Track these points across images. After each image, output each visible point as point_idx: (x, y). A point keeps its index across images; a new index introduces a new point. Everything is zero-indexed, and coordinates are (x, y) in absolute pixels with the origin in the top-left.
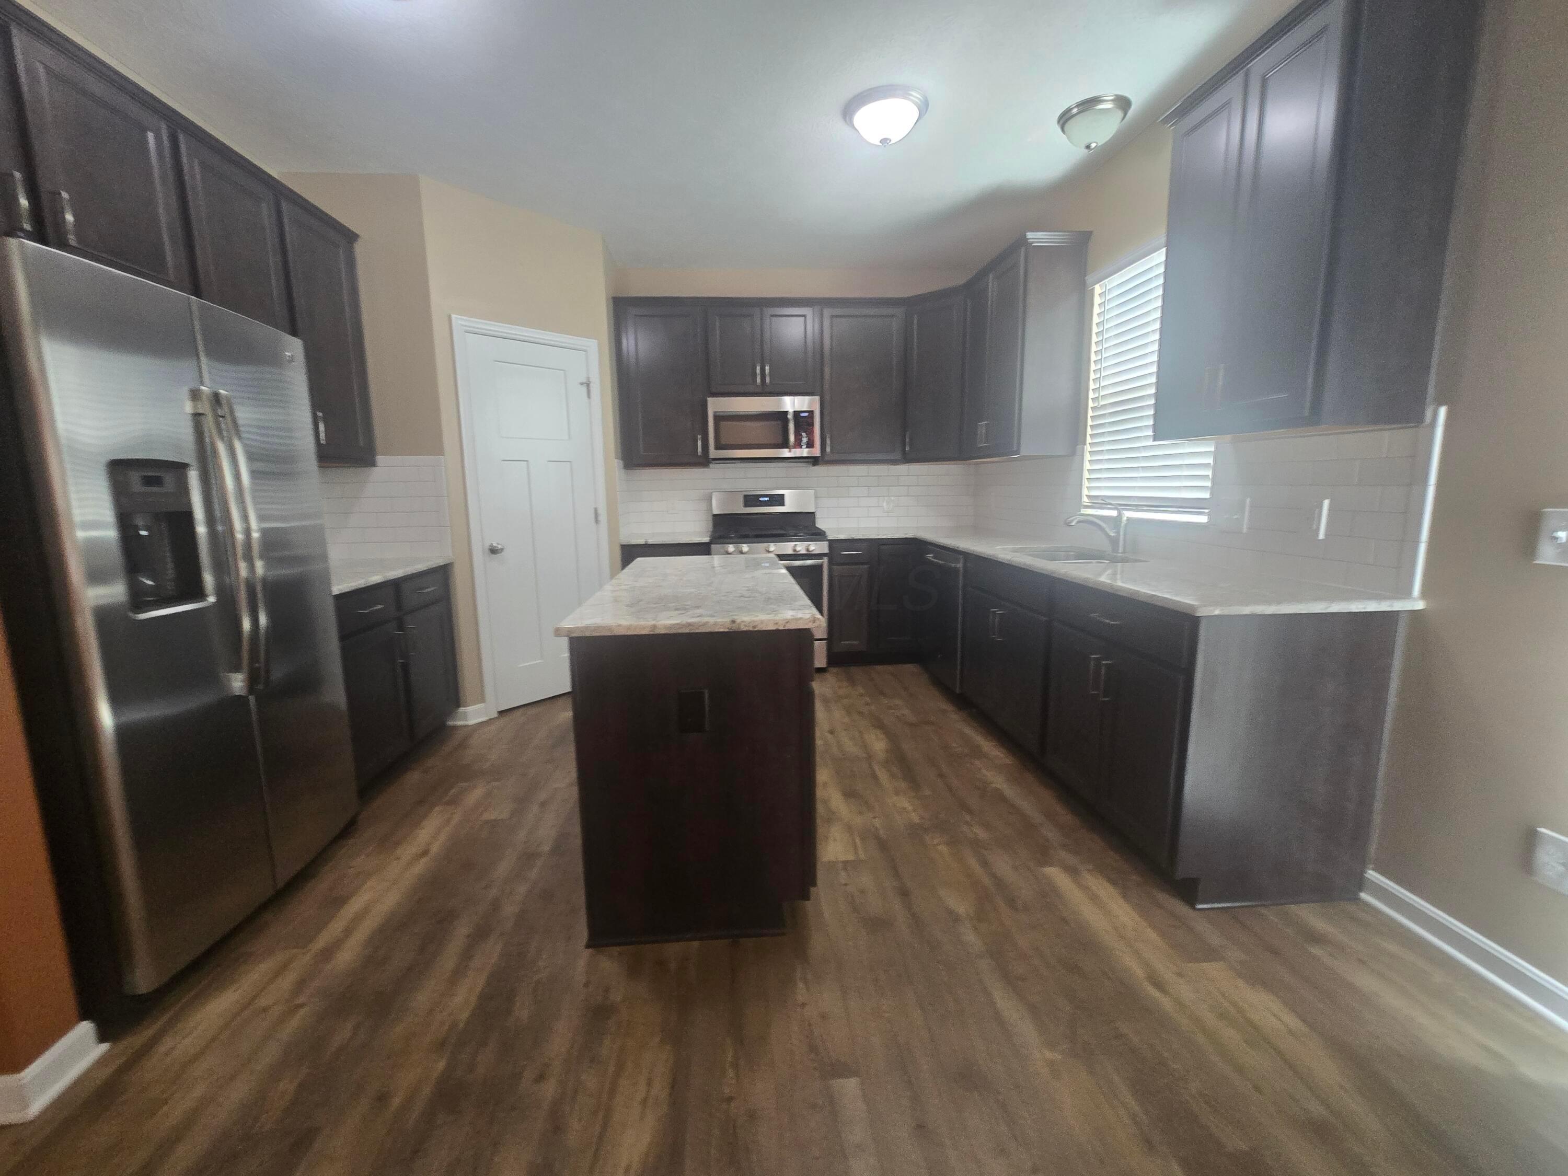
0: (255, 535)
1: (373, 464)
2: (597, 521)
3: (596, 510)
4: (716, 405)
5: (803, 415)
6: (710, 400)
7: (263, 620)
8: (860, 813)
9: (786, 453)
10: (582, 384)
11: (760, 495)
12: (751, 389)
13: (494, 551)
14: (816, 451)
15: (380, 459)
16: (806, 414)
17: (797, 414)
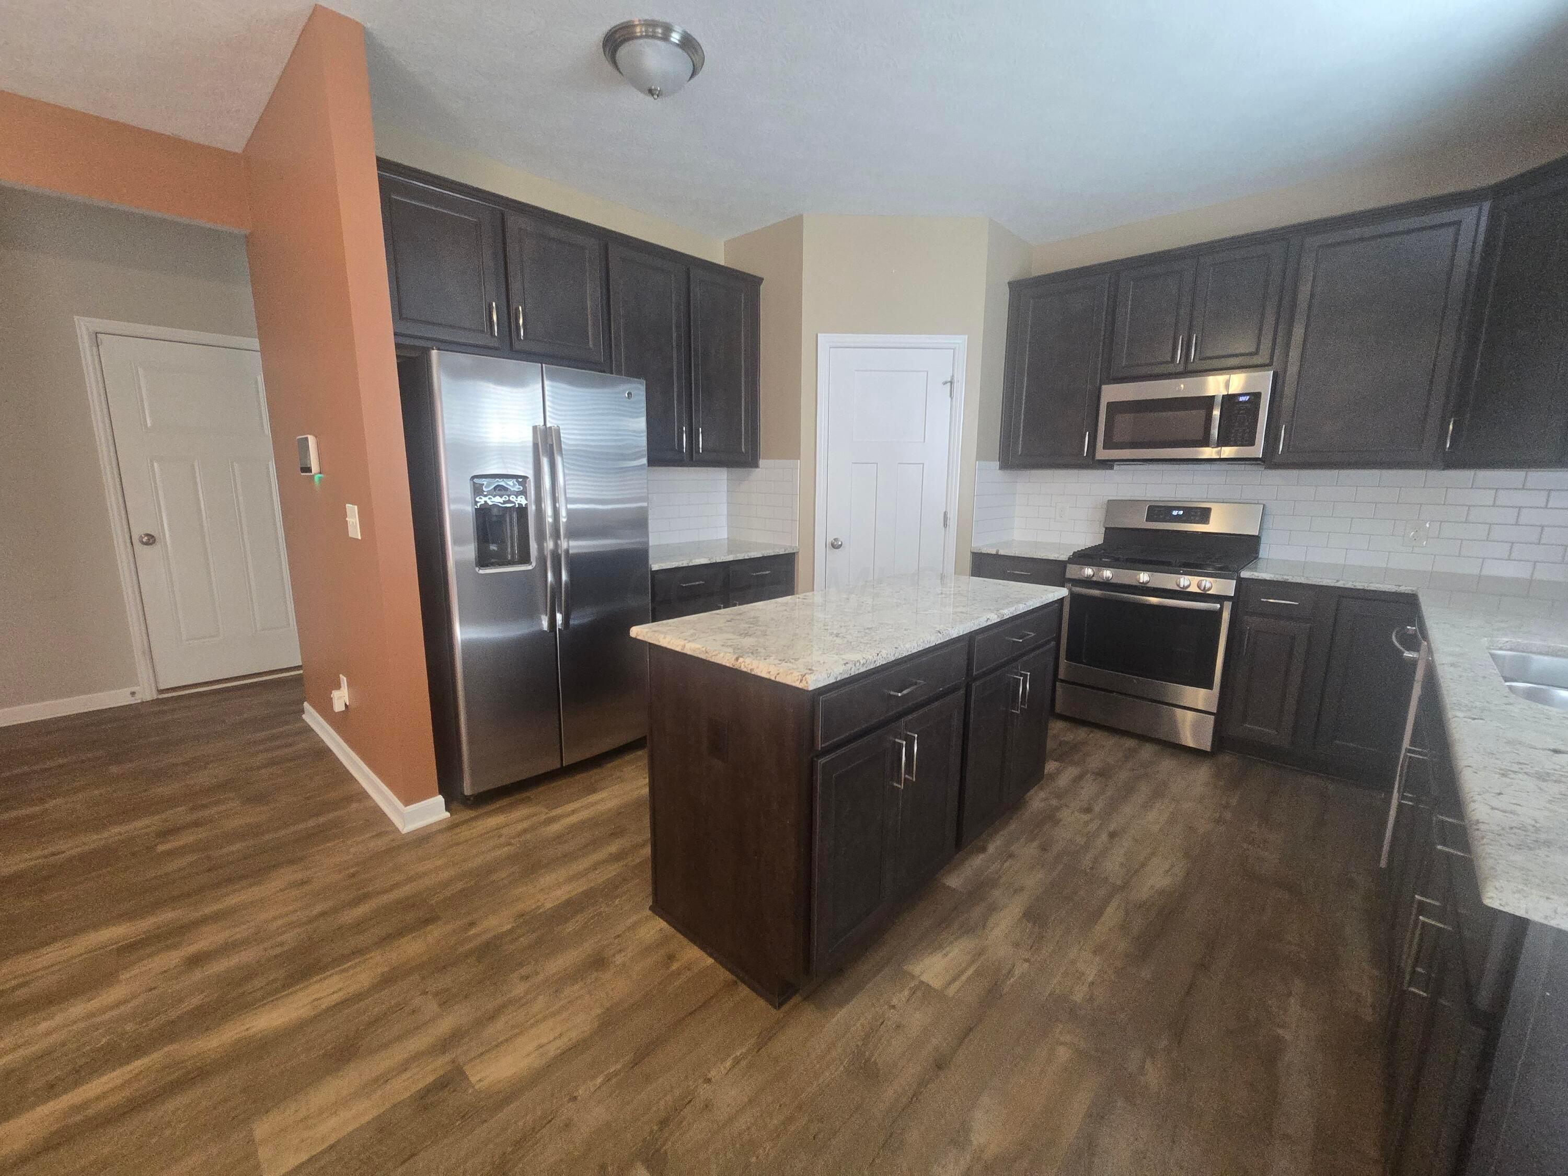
0: (563, 520)
1: (757, 466)
2: (945, 525)
3: (945, 514)
4: (1112, 393)
5: (1242, 399)
6: (1106, 388)
7: (564, 577)
8: (1017, 945)
9: (1208, 452)
10: (945, 383)
11: (1174, 507)
12: (1171, 368)
13: (835, 546)
14: (1258, 450)
15: (762, 462)
16: (1246, 398)
17: (1230, 400)
